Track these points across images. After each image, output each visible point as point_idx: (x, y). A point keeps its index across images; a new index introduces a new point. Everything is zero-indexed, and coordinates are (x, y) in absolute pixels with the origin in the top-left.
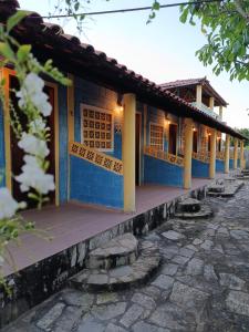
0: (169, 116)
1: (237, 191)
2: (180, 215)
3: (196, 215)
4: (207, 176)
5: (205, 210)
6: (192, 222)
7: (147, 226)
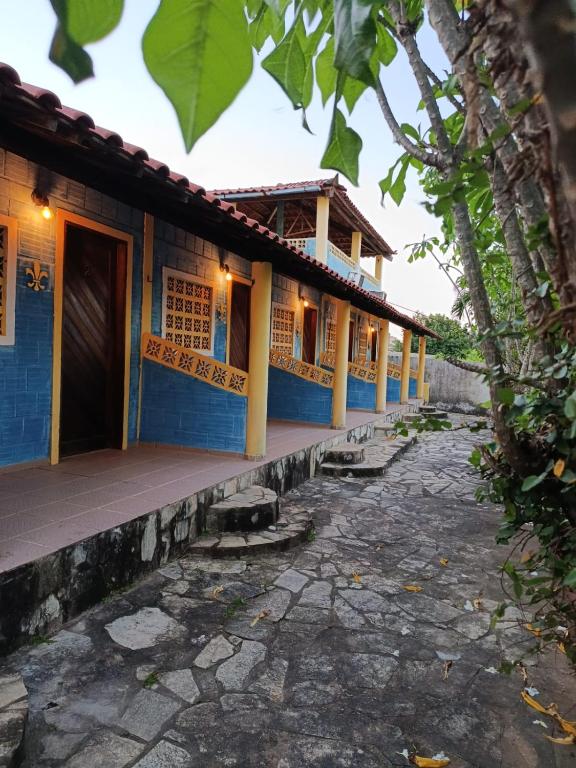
0: (231, 260)
1: (394, 459)
2: (208, 544)
3: (256, 540)
4: (327, 421)
5: (291, 524)
6: (237, 567)
7: (53, 605)
